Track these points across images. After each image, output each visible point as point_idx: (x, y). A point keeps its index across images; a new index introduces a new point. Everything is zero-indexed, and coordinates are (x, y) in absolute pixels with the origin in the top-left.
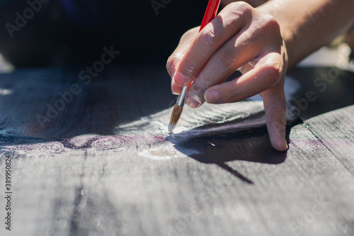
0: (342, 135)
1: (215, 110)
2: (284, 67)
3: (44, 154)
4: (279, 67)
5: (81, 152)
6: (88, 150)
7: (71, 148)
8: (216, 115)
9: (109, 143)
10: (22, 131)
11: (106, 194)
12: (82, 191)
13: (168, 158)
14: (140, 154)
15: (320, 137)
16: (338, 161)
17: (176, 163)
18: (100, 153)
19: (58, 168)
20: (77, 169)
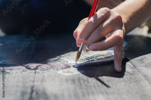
0: (144, 65)
1: (91, 54)
2: (123, 36)
3: (18, 72)
4: (122, 36)
5: (34, 71)
6: (37, 70)
7: (29, 69)
8: (91, 56)
9: (46, 68)
10: (8, 62)
11: (44, 90)
12: (34, 88)
13: (70, 74)
14: (59, 72)
15: (135, 66)
16: (143, 76)
17: (74, 77)
18: (42, 72)
19: (24, 78)
20: (31, 78)
